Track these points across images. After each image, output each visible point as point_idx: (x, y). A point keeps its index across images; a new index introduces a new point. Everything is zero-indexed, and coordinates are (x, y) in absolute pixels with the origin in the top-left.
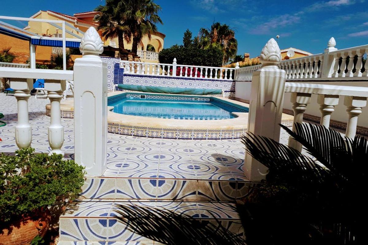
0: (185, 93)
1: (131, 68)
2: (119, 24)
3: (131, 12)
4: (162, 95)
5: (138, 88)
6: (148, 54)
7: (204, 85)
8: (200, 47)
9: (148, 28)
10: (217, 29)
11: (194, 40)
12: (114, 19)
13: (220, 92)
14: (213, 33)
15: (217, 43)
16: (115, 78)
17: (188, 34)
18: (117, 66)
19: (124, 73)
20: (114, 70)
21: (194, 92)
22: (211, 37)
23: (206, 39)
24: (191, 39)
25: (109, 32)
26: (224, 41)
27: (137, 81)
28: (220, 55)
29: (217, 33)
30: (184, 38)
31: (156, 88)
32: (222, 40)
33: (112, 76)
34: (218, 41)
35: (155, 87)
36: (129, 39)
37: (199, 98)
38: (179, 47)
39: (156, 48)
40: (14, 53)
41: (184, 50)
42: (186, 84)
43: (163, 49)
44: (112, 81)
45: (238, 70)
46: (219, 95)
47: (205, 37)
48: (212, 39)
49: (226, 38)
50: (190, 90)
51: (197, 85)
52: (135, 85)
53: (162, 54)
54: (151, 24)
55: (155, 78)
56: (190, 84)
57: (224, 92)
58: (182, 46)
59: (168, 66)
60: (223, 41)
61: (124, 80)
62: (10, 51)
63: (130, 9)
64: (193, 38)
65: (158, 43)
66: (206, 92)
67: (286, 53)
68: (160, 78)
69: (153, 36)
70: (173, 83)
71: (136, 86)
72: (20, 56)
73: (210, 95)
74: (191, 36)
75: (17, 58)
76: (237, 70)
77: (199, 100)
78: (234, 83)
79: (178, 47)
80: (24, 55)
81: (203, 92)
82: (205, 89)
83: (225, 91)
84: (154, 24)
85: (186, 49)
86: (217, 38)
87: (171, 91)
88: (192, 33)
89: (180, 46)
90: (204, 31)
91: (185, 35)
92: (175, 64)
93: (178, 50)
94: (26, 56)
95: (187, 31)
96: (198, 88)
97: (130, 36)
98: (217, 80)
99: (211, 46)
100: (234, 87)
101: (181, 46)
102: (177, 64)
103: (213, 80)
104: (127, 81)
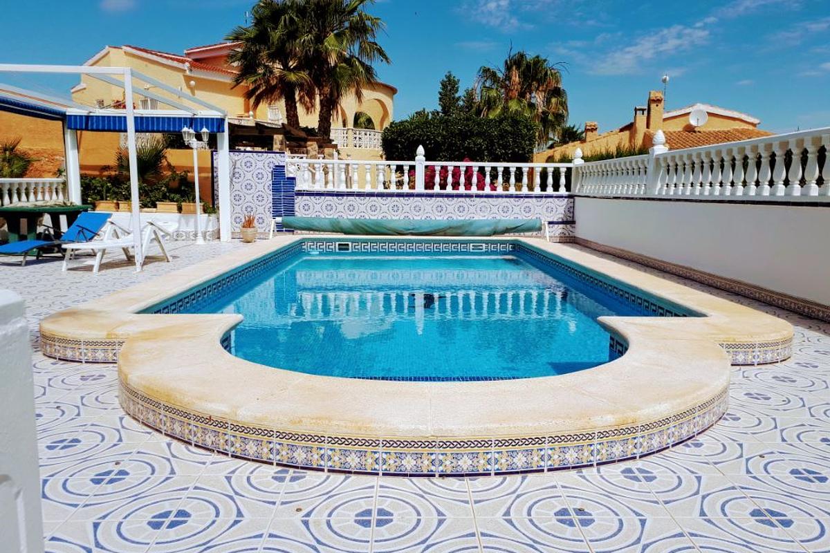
0: (448, 231)
1: (313, 175)
2: (286, 67)
3: (313, 38)
4: (391, 241)
5: (333, 226)
6: (358, 136)
7: (495, 209)
8: (479, 112)
9: (355, 73)
10: (518, 68)
11: (465, 97)
12: (272, 57)
13: (538, 225)
14: (508, 78)
15: (520, 101)
16: (276, 203)
17: (449, 84)
18: (278, 171)
19: (296, 188)
20: (271, 183)
21: (472, 229)
22: (506, 87)
23: (493, 93)
24: (457, 95)
25: (261, 90)
26: (537, 96)
27: (329, 207)
28: (529, 130)
29: (519, 77)
30: (440, 93)
31: (377, 223)
32: (530, 94)
33: (269, 196)
34: (522, 95)
35: (374, 220)
36: (311, 103)
37: (484, 245)
38: (430, 114)
39: (376, 122)
40: (30, 152)
41: (441, 121)
42: (450, 209)
43: (392, 123)
44: (267, 210)
45: (581, 168)
46: (535, 233)
47: (489, 89)
48: (507, 93)
49: (540, 89)
50: (459, 224)
51: (478, 209)
52: (325, 218)
53: (390, 136)
54: (362, 64)
55: (372, 198)
56: (461, 209)
57: (547, 225)
58: (438, 113)
59: (404, 167)
60: (533, 95)
61: (296, 208)
62: (19, 147)
63: (310, 32)
64: (461, 93)
65: (381, 108)
66: (501, 227)
67: (687, 117)
68: (384, 198)
69: (367, 94)
70: (417, 209)
71: (327, 221)
72: (43, 158)
73: (512, 234)
74: (458, 88)
75: (36, 164)
76: (577, 168)
77: (484, 250)
78: (572, 200)
79: (428, 115)
80: (52, 156)
81: (495, 228)
82: (499, 220)
83: (550, 223)
84: (367, 63)
85: (447, 121)
86: (519, 90)
87: (413, 229)
88: (459, 80)
89: (433, 114)
90: (488, 73)
91: (444, 85)
92: (420, 161)
93: (427, 122)
94: (58, 157)
95: (449, 77)
96: (481, 218)
97: (312, 96)
98: (527, 197)
99: (506, 109)
100: (571, 210)
101: (435, 113)
102: (426, 160)
103: (517, 197)
104: (304, 209)
